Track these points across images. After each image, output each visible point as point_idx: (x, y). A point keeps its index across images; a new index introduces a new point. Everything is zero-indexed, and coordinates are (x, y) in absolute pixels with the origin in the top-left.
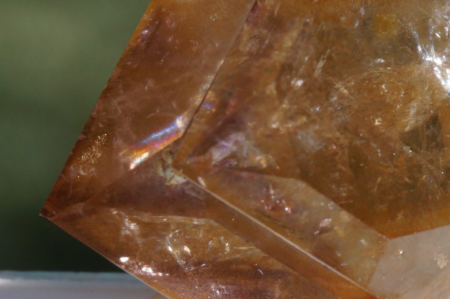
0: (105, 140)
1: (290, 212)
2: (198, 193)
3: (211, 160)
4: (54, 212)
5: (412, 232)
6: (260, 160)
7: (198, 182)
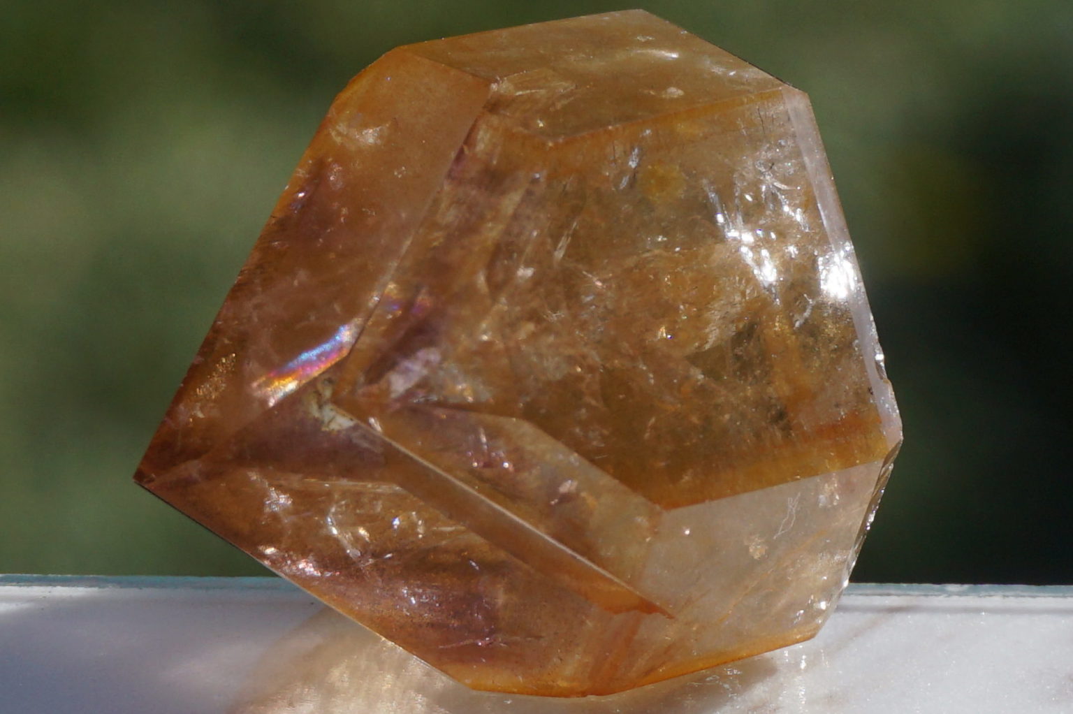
0: (232, 364)
1: (511, 469)
2: (372, 442)
3: (387, 391)
4: (153, 476)
5: (703, 501)
6: (463, 390)
7: (370, 425)
